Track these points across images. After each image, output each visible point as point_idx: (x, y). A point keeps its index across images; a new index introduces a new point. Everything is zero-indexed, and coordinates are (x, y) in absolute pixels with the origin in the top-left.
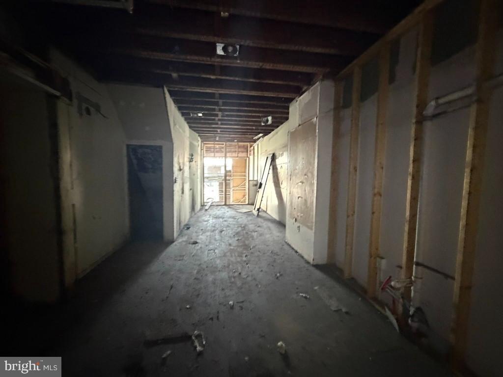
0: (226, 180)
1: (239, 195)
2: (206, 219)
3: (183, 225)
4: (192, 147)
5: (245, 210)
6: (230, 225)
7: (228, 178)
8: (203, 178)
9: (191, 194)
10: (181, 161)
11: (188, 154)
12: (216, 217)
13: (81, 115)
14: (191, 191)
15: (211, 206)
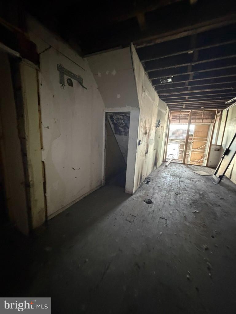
0: (187, 142)
1: (197, 156)
2: (165, 175)
3: (143, 178)
4: (160, 114)
5: (203, 173)
6: (187, 188)
7: (189, 141)
8: (167, 140)
9: (155, 153)
10: (147, 126)
11: (156, 119)
12: (174, 175)
13: (63, 85)
14: (155, 151)
15: (171, 162)
